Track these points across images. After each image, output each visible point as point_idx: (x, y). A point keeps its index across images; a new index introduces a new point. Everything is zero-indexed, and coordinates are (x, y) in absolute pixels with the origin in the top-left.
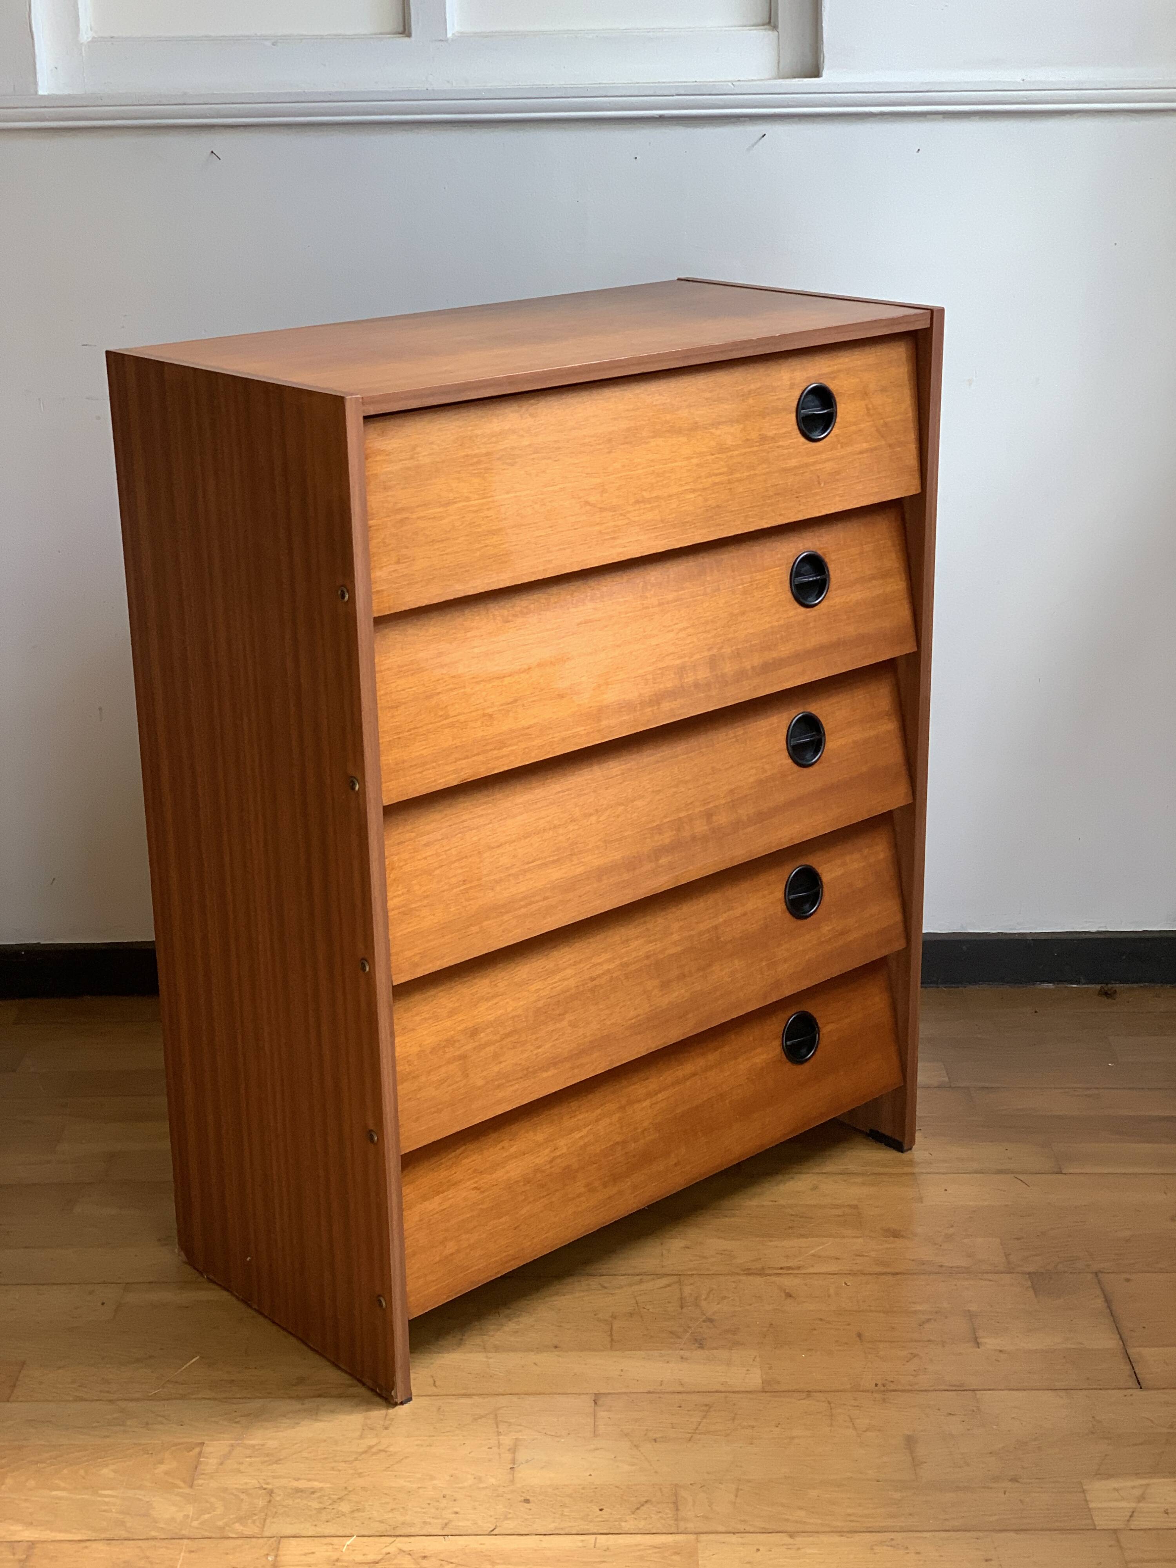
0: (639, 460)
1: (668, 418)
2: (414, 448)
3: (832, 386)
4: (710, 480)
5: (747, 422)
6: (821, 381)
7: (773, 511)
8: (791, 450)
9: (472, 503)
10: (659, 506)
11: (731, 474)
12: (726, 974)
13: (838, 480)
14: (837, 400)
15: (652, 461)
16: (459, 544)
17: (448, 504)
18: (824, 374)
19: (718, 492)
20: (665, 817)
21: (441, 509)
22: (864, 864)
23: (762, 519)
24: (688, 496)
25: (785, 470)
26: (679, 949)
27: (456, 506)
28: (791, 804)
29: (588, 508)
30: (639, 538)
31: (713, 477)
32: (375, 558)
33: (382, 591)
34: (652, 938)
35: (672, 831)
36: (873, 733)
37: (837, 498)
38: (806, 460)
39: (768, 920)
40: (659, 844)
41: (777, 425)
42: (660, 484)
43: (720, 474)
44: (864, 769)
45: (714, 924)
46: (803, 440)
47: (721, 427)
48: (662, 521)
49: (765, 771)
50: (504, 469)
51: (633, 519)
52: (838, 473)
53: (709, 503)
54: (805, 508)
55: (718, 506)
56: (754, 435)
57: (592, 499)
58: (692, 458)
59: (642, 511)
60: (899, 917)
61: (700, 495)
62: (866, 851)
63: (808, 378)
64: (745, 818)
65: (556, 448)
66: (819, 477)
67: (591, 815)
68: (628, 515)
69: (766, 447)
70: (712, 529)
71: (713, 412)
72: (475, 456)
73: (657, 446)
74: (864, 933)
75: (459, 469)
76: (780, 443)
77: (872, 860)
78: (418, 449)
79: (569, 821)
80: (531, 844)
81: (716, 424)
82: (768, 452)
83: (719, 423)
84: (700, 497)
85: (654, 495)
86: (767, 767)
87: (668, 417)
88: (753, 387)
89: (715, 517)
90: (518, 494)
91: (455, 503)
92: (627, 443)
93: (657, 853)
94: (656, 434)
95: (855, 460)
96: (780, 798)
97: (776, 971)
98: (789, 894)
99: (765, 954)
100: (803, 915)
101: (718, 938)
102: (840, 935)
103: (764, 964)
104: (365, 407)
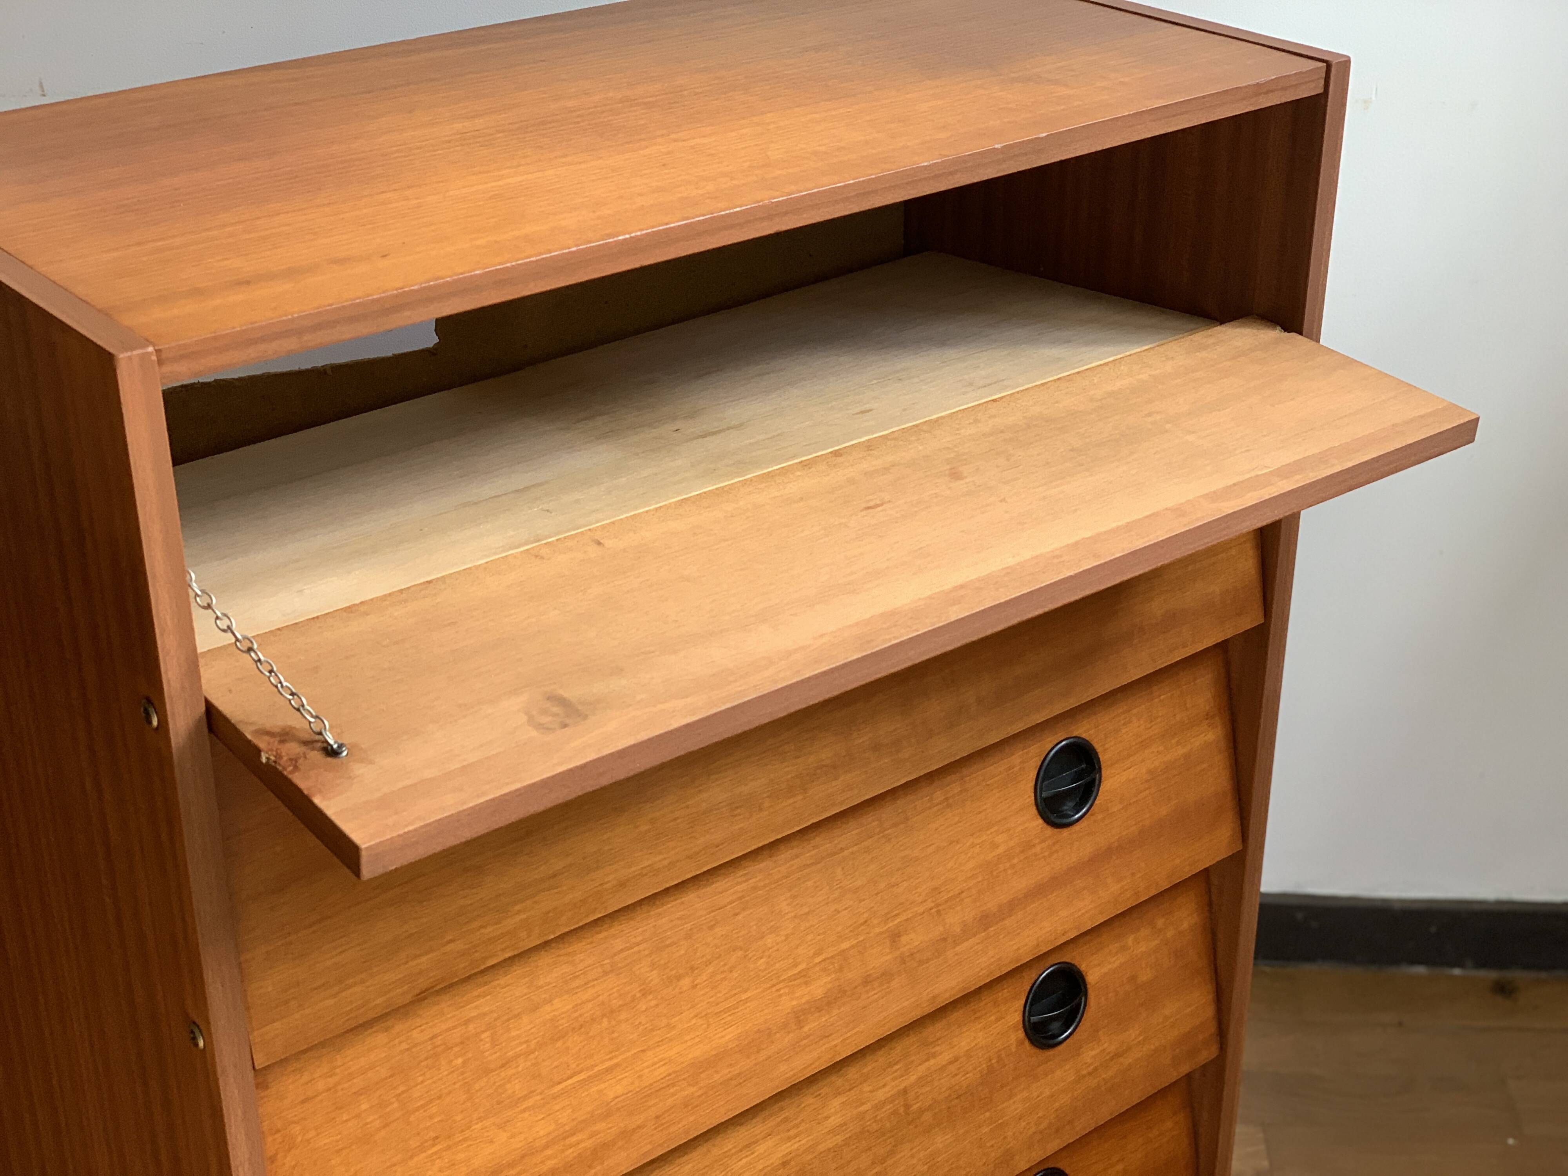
12: (920, 1160)
20: (817, 954)
22: (1156, 942)
26: (839, 1139)
28: (1039, 891)
34: (793, 1132)
35: (829, 975)
36: (1181, 751)
39: (994, 1061)
40: (804, 1000)
44: (1164, 811)
45: (902, 1086)
49: (994, 846)
60: (1210, 1012)
62: (1160, 922)
64: (958, 930)
67: (679, 978)
74: (1153, 1047)
77: (1170, 933)
79: (638, 995)
80: (568, 1048)
86: (999, 839)
93: (799, 1017)
96: (1019, 884)
97: (1005, 1138)
98: (1030, 1015)
99: (987, 1114)
100: (1052, 1042)
101: (907, 1106)
102: (1112, 1059)
103: (985, 1130)
104: (166, 369)
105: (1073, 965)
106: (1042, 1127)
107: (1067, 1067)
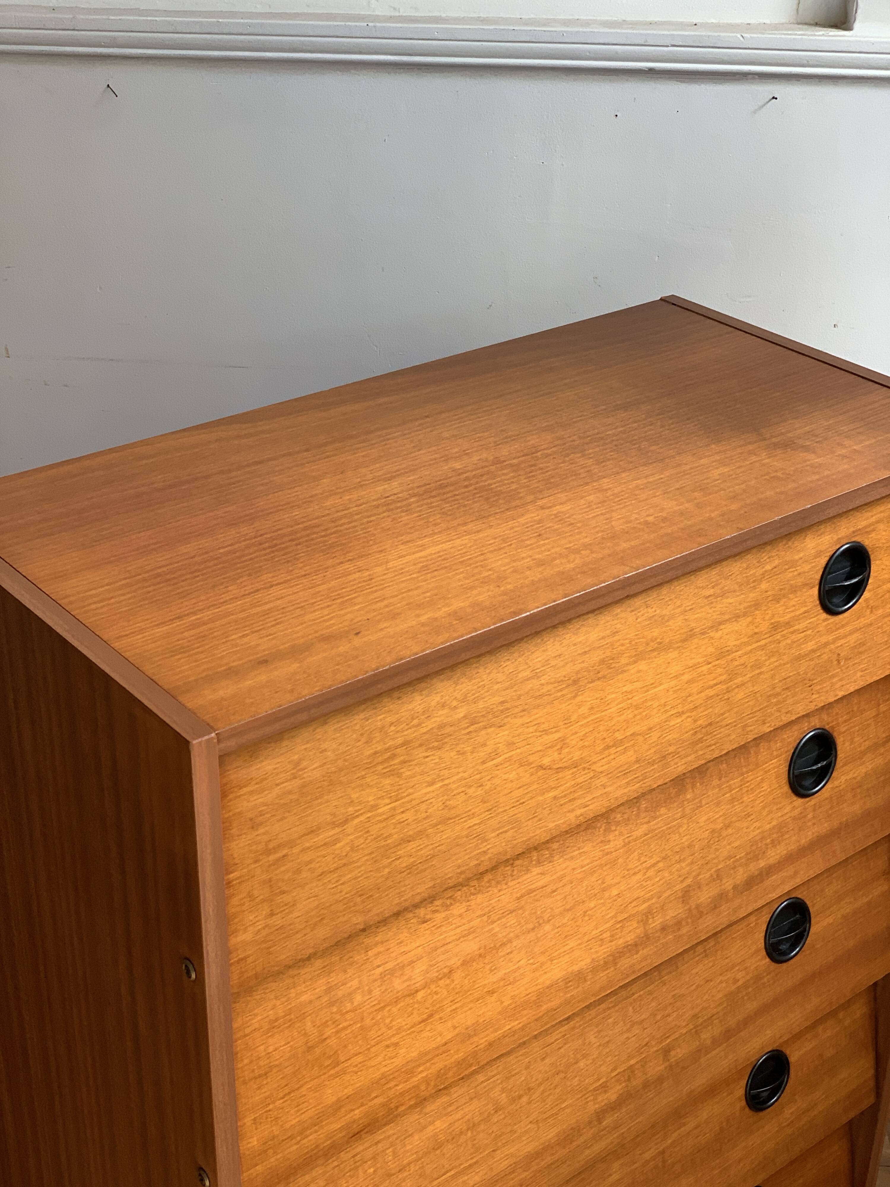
0: (613, 696)
1: (655, 634)
2: (298, 763)
3: (867, 542)
4: (703, 694)
5: (757, 612)
6: (853, 540)
7: (779, 711)
8: (809, 632)
9: (380, 811)
10: (633, 746)
11: (731, 680)
13: (861, 653)
14: (872, 557)
15: (630, 692)
16: (359, 867)
17: (346, 821)
18: (860, 530)
19: (711, 707)
20: (612, 1071)
21: (337, 830)
22: (837, 1028)
23: (764, 723)
24: (672, 723)
25: (799, 658)
27: (356, 821)
28: (765, 1009)
29: (540, 773)
30: (605, 791)
31: (707, 691)
32: (236, 920)
33: (245, 958)
35: (621, 1084)
36: (865, 900)
37: (859, 674)
38: (824, 639)
39: (724, 1124)
40: (603, 1104)
41: (794, 606)
42: (638, 717)
43: (716, 685)
44: (851, 943)
45: (661, 1149)
46: (824, 615)
47: (722, 627)
48: (637, 761)
49: (736, 981)
50: (427, 757)
51: (601, 769)
52: (863, 644)
53: (699, 723)
54: (817, 696)
55: (710, 724)
56: (764, 626)
57: (546, 761)
58: (683, 674)
59: (612, 757)
60: (872, 1072)
61: (688, 717)
63: (839, 539)
64: (709, 1042)
65: (502, 711)
66: (839, 654)
67: (520, 1097)
68: (593, 767)
69: (778, 637)
70: (701, 753)
71: (714, 612)
72: (388, 749)
73: (639, 671)
74: (831, 1102)
75: (363, 773)
76: (796, 627)
77: (847, 1021)
78: (304, 764)
79: (493, 1112)
80: (444, 1154)
81: (716, 625)
82: (779, 643)
83: (720, 623)
84: (689, 720)
85: (629, 734)
86: (740, 975)
87: (656, 633)
88: (768, 567)
89: (705, 738)
90: (446, 782)
91: (357, 816)
92: (599, 679)
93: (600, 1115)
94: (638, 657)
95: (886, 623)
96: (751, 1006)
97: (729, 1176)
98: (751, 1089)
99: (717, 1161)
100: (765, 1106)
101: (664, 1161)
102: (803, 1113)
103: (716, 1172)
104: (222, 745)
105: (782, 1052)
106: (754, 1166)
107: (773, 1122)
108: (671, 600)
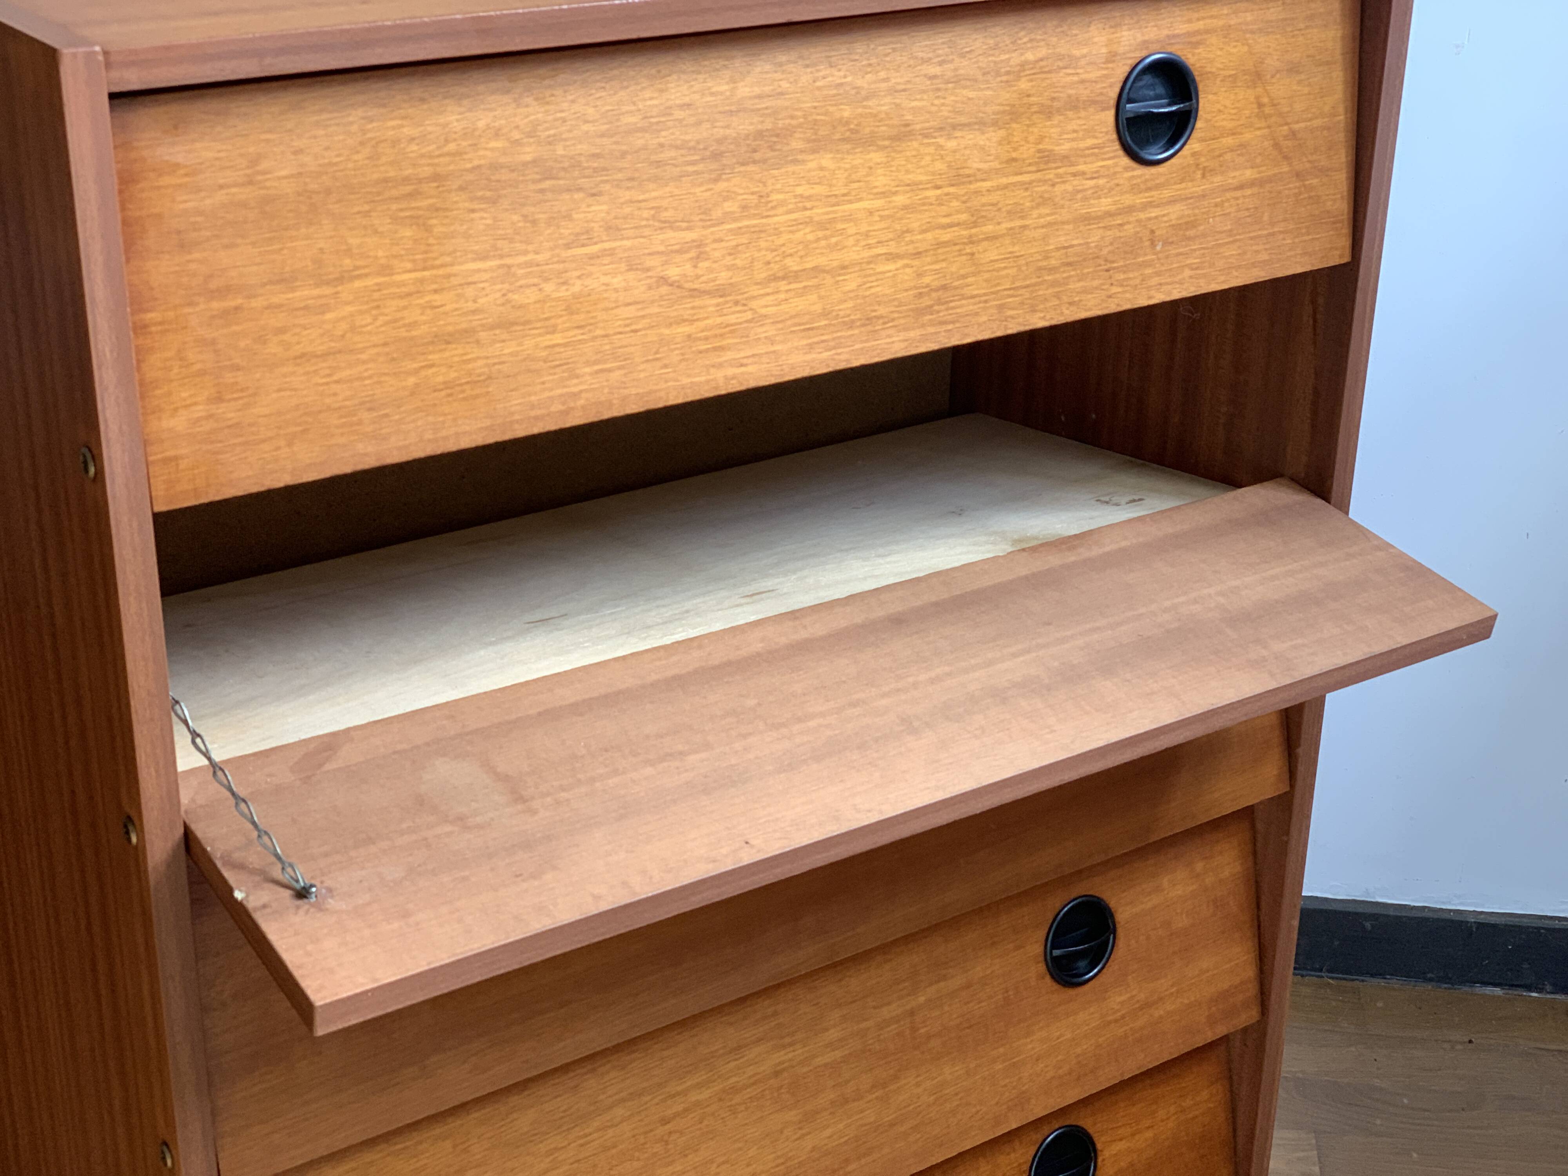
0: (781, 197)
1: (846, 114)
2: (255, 161)
3: (1192, 59)
4: (929, 236)
5: (1014, 125)
6: (1170, 49)
7: (1057, 295)
8: (1101, 182)
9: (398, 278)
10: (818, 287)
11: (975, 224)
12: (925, 1090)
13: (1189, 239)
14: (1201, 87)
15: (809, 198)
16: (364, 362)
17: (340, 280)
18: (1178, 36)
19: (943, 260)
21: (327, 290)
22: (1194, 887)
23: (1034, 311)
24: (881, 268)
25: (1087, 219)
26: (838, 1054)
27: (358, 284)
29: (664, 290)
30: (772, 349)
31: (937, 231)
32: (158, 392)
33: (176, 458)
34: (787, 1040)
37: (1187, 273)
38: (1128, 200)
39: (1011, 993)
41: (1075, 131)
42: (823, 243)
43: (950, 225)
45: (908, 1007)
46: (1126, 161)
47: (958, 134)
48: (825, 314)
50: (473, 211)
51: (763, 311)
52: (1191, 224)
53: (927, 280)
54: (1120, 289)
55: (944, 288)
56: (1027, 152)
57: (673, 272)
58: (895, 193)
59: (782, 296)
60: (1250, 972)
61: (907, 266)
62: (1199, 866)
63: (1145, 42)
65: (595, 170)
66: (1153, 232)
68: (754, 304)
69: (1050, 175)
70: (931, 330)
71: (943, 105)
72: (406, 180)
73: (822, 169)
74: (1186, 1001)
75: (366, 207)
76: (1081, 168)
77: (1209, 880)
78: (264, 165)
81: (951, 128)
82: (1053, 185)
83: (954, 127)
84: (908, 270)
85: (809, 266)
87: (847, 112)
88: (1030, 56)
89: (936, 308)
90: (508, 261)
91: (359, 277)
92: (755, 162)
94: (819, 145)
95: (1228, 200)
97: (1020, 1078)
98: (1054, 947)
99: (1001, 1050)
100: (1075, 980)
101: (914, 1029)
102: (1141, 1008)
103: (999, 1066)
104: (115, 74)
105: (1102, 900)
106: (1060, 1072)
107: (1092, 1010)
108: (870, 65)
